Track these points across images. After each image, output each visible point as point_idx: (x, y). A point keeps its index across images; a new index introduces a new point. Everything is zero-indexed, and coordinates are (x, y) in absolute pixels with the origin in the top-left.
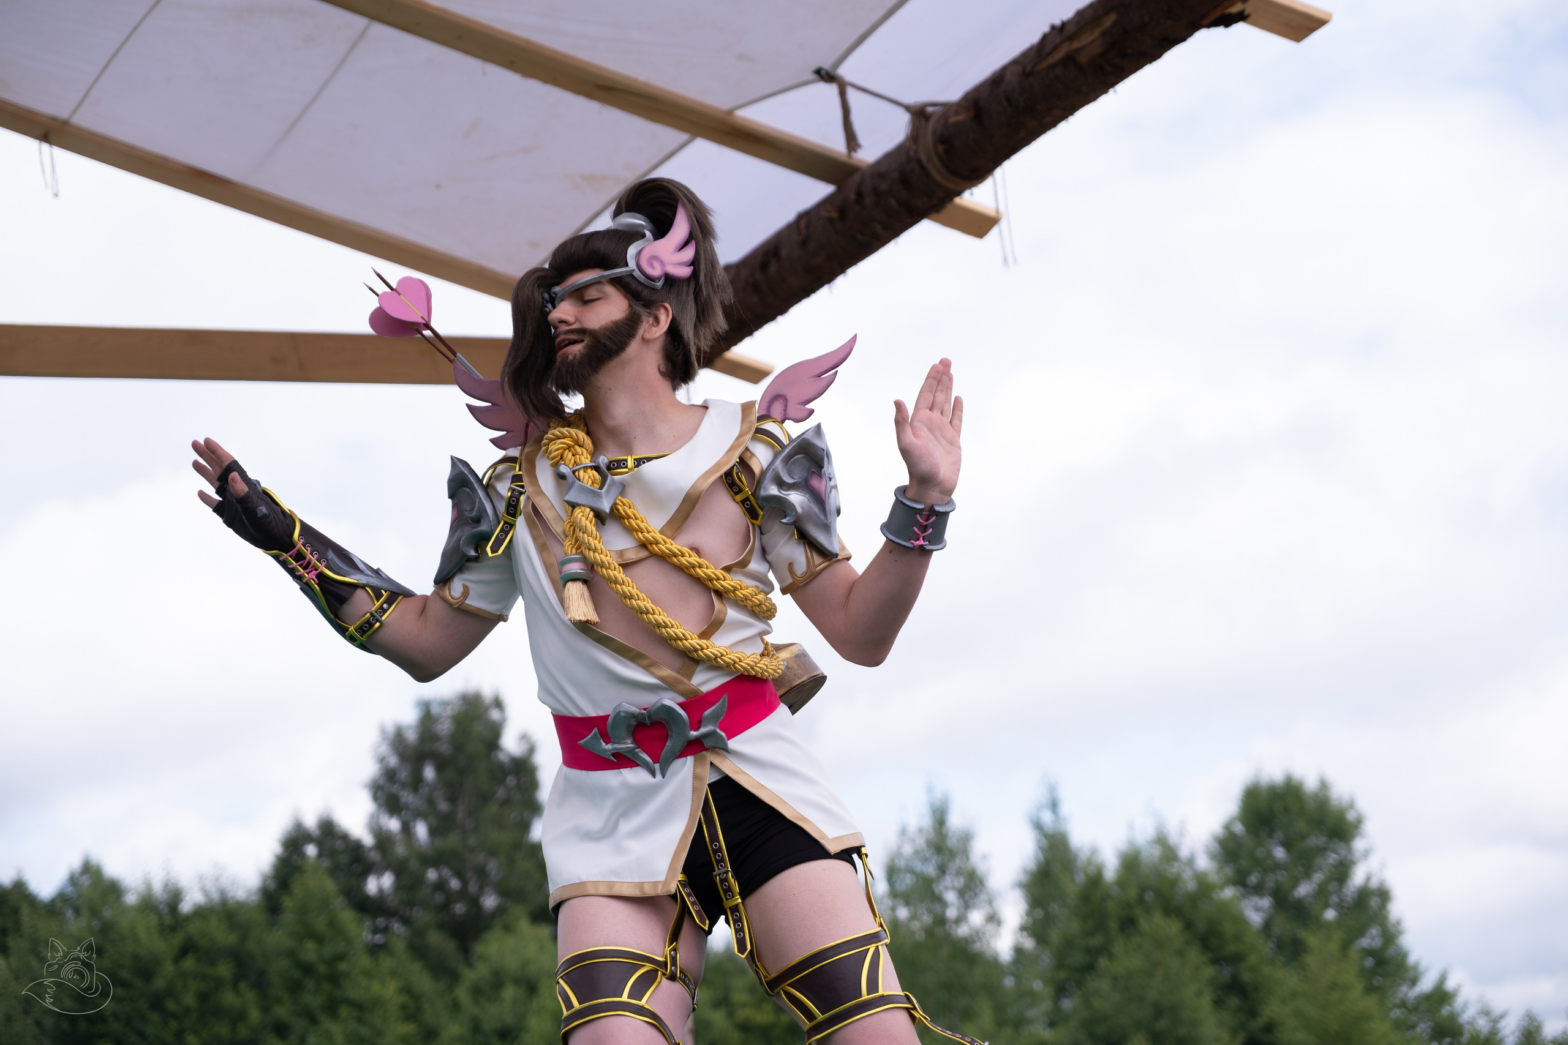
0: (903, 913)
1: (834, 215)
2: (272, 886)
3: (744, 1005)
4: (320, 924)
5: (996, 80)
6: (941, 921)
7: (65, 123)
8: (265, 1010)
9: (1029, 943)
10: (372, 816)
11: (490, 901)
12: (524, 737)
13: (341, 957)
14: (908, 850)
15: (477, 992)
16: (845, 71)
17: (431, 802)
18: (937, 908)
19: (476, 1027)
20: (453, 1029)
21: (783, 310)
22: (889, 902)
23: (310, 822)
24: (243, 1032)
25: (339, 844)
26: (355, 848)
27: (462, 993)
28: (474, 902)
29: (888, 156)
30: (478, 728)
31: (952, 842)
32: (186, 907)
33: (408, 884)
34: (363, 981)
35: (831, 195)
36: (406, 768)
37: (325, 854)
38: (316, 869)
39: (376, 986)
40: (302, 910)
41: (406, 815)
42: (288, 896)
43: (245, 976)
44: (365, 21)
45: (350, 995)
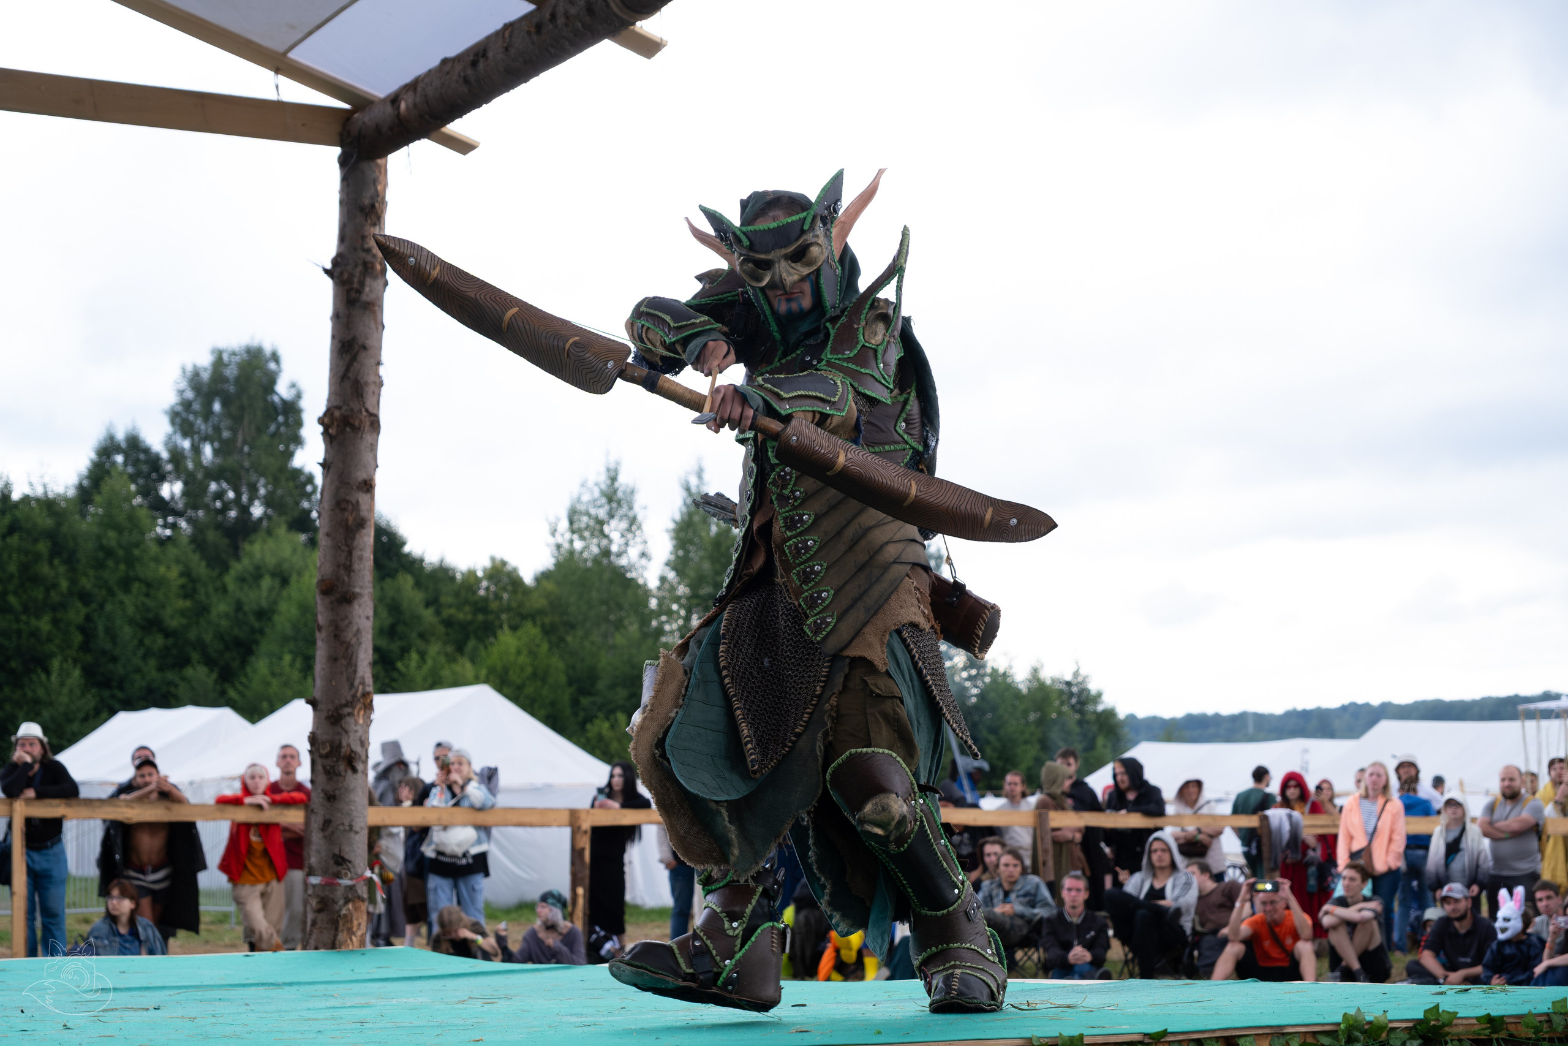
0: (578, 545)
1: (533, 30)
2: (86, 483)
3: (450, 606)
4: (121, 519)
6: (606, 553)
8: (73, 582)
9: (671, 575)
10: (170, 437)
11: (257, 510)
12: (293, 386)
13: (136, 545)
14: (586, 498)
15: (242, 580)
17: (217, 429)
18: (604, 542)
19: (239, 606)
20: (221, 607)
21: (486, 100)
22: (568, 535)
23: (120, 436)
24: (55, 597)
25: (142, 456)
26: (154, 461)
27: (229, 580)
28: (245, 510)
30: (258, 373)
31: (620, 494)
32: (16, 496)
33: (194, 492)
34: (152, 565)
35: (531, 14)
36: (199, 400)
37: (129, 462)
38: (121, 474)
39: (162, 569)
40: (109, 505)
41: (196, 437)
42: (100, 493)
43: (59, 554)
45: (142, 575)
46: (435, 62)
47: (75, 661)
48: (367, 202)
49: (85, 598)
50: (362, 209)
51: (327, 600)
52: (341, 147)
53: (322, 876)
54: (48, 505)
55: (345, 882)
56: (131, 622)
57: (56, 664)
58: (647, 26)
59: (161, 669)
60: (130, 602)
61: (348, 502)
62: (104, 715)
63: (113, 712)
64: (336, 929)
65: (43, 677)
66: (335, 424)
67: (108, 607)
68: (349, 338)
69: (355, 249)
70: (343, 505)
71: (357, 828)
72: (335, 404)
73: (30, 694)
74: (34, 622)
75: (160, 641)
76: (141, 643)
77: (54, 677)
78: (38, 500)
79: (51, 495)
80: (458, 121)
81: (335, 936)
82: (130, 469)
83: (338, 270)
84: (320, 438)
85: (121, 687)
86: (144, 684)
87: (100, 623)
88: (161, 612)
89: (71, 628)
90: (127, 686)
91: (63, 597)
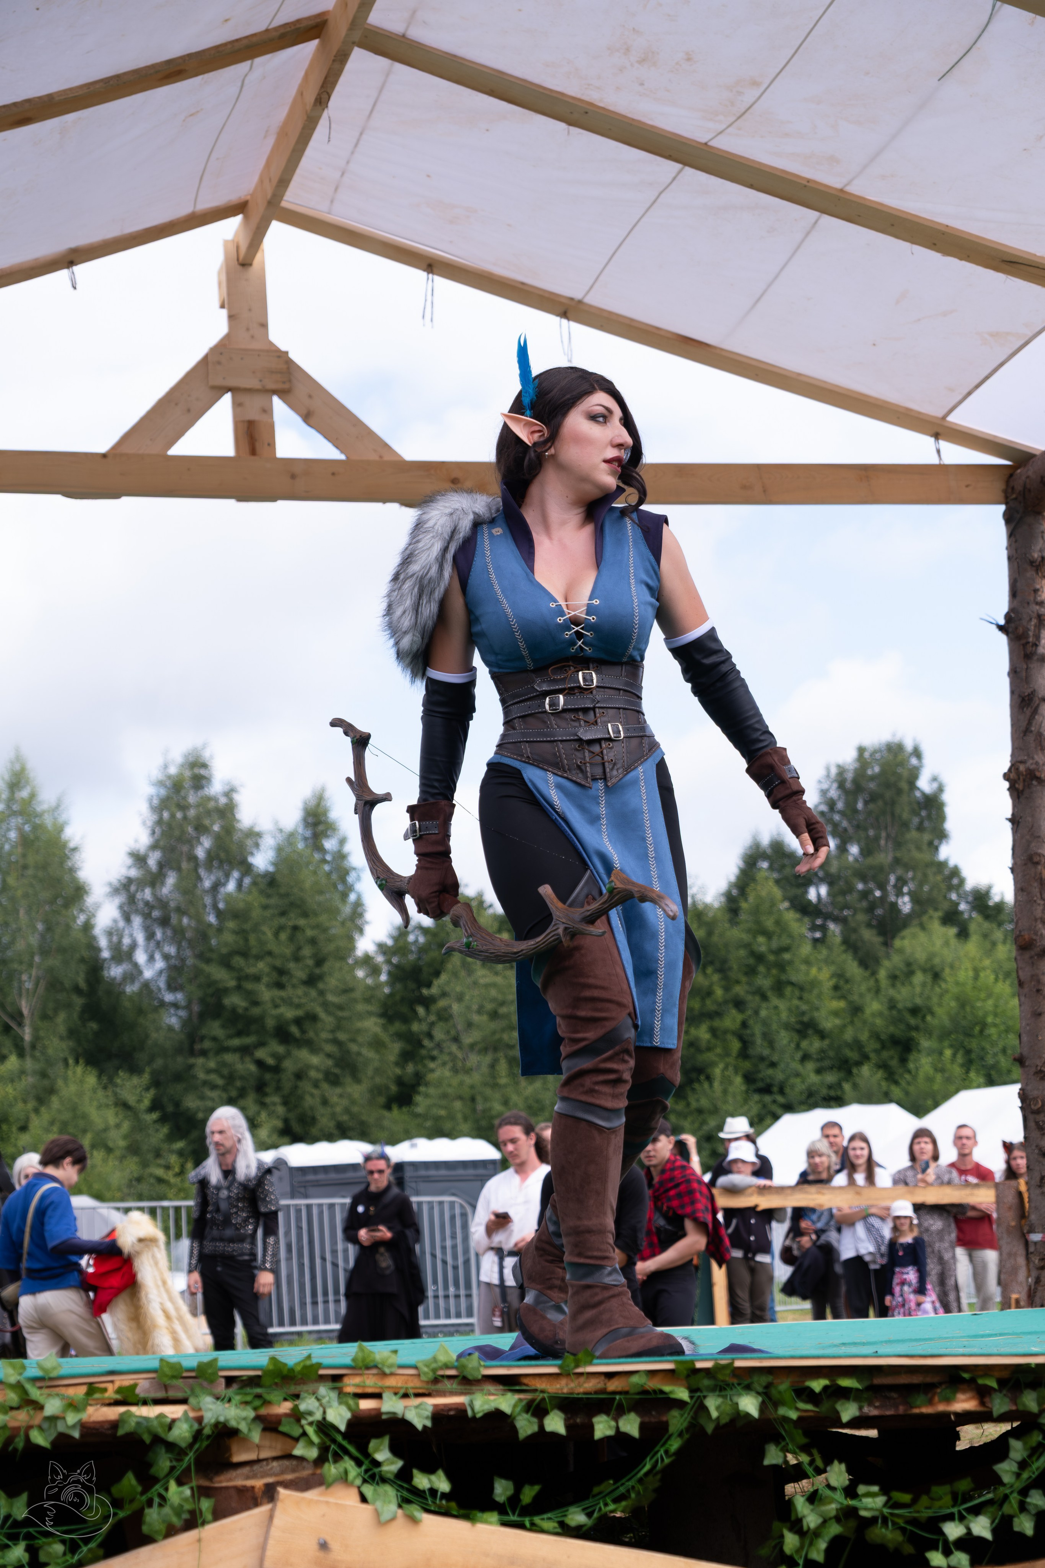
4: (769, 923)
7: (580, 303)
8: (727, 988)
11: (905, 906)
13: (787, 949)
15: (894, 977)
17: (862, 827)
19: (892, 1005)
20: (874, 1006)
23: (765, 842)
24: (710, 1005)
25: (786, 862)
27: (882, 977)
28: (893, 907)
30: (901, 772)
34: (804, 968)
36: (843, 798)
37: (775, 867)
38: (768, 880)
39: (814, 972)
40: (756, 911)
42: (746, 900)
43: (712, 963)
44: (816, 214)
45: (794, 978)
47: (736, 1068)
48: (1036, 555)
50: (1032, 563)
51: (1027, 955)
52: (1006, 503)
53: (1042, 1232)
56: (787, 1026)
57: (718, 1072)
59: (819, 1071)
60: (783, 1008)
61: (1039, 855)
63: (776, 1118)
65: (706, 1085)
66: (1021, 778)
67: (763, 1013)
68: (1029, 691)
69: (1028, 603)
70: (1036, 859)
72: (1019, 759)
73: (694, 1105)
74: (691, 1032)
75: (814, 1045)
76: (798, 1046)
77: (717, 1085)
79: (699, 906)
82: (776, 875)
83: (1012, 625)
84: (1007, 793)
85: (782, 1091)
86: (804, 1087)
87: (757, 1030)
88: (816, 1014)
89: (729, 1037)
90: (787, 1090)
91: (719, 1004)
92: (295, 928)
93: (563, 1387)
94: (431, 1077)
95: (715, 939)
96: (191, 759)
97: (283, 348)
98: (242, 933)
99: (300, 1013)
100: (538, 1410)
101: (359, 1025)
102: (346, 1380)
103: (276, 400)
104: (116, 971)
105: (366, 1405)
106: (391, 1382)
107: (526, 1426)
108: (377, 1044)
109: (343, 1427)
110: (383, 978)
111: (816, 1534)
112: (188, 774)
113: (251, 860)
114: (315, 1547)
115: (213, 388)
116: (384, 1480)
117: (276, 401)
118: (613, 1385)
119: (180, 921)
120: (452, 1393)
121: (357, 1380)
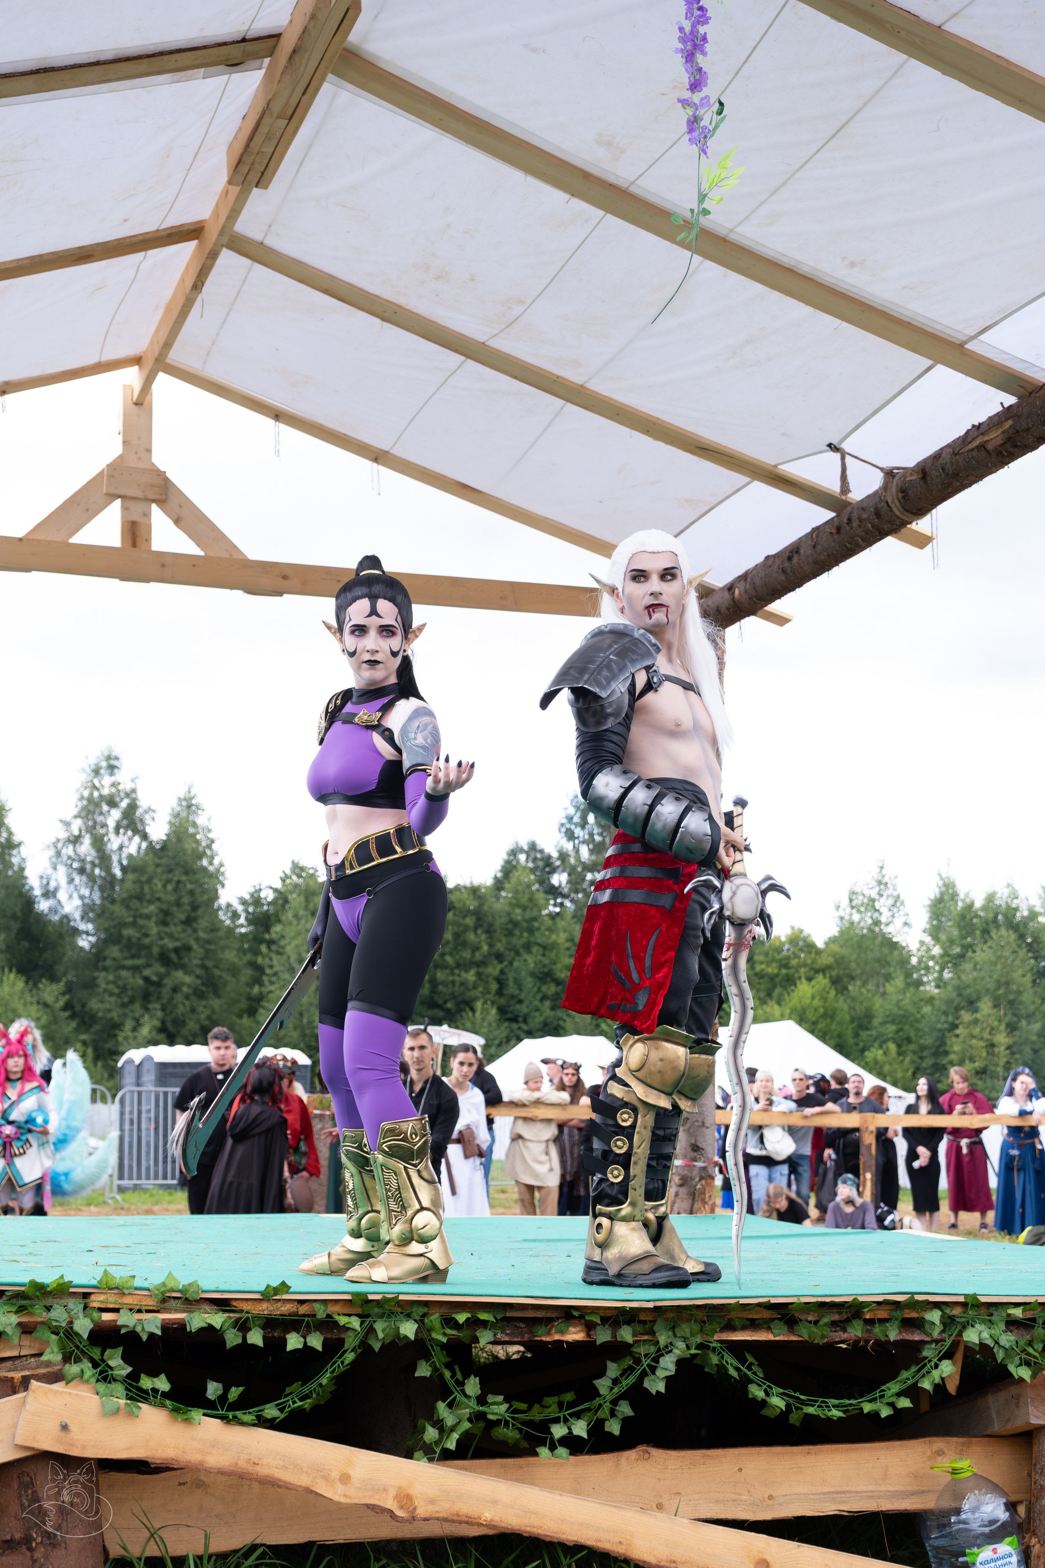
0: (857, 917)
1: (834, 531)
2: (499, 875)
4: (524, 900)
5: (937, 456)
6: (878, 923)
7: (387, 452)
8: (491, 945)
10: (558, 842)
14: (862, 882)
16: (845, 446)
17: (591, 835)
21: (800, 585)
22: (849, 910)
23: (524, 843)
24: (478, 956)
25: (539, 856)
26: (547, 859)
29: (868, 497)
33: (576, 880)
34: (547, 933)
35: (833, 519)
36: (578, 814)
37: (530, 859)
38: (525, 868)
39: (554, 937)
40: (516, 890)
41: (577, 841)
43: (481, 926)
44: (562, 402)
45: (539, 941)
46: (760, 559)
47: (493, 1003)
49: (499, 957)
53: (683, 1161)
54: (474, 891)
55: (700, 1164)
56: (532, 974)
57: (479, 1005)
58: (922, 525)
59: (553, 1008)
60: (530, 961)
62: (513, 1042)
63: (519, 1040)
64: (693, 1200)
65: (470, 1014)
67: (516, 964)
71: (707, 1124)
74: (464, 974)
76: (539, 990)
77: (478, 1014)
78: (465, 888)
79: (476, 884)
80: (777, 602)
81: (693, 1205)
82: (531, 865)
85: (525, 1021)
86: (541, 1019)
87: (511, 976)
88: (554, 967)
89: (490, 979)
90: (530, 1020)
91: (485, 956)
92: (179, 882)
93: (265, 1309)
94: (271, 995)
95: (485, 908)
96: (106, 754)
97: (162, 469)
98: (138, 882)
99: (178, 944)
100: (243, 1326)
101: (221, 956)
102: (93, 1297)
103: (154, 506)
104: (43, 906)
105: (106, 1317)
106: (128, 1300)
107: (232, 1339)
108: (234, 971)
109: (85, 1336)
110: (242, 920)
111: (453, 1429)
112: (104, 764)
113: (148, 830)
114: (59, 1428)
115: (107, 494)
116: (115, 1380)
117: (155, 509)
118: (303, 1309)
119: (93, 871)
120: (177, 1311)
121: (102, 1298)
